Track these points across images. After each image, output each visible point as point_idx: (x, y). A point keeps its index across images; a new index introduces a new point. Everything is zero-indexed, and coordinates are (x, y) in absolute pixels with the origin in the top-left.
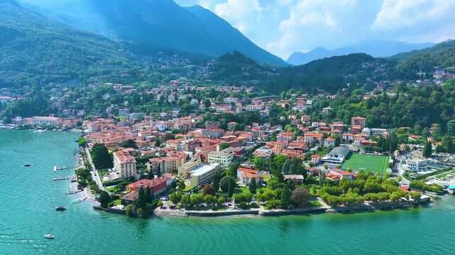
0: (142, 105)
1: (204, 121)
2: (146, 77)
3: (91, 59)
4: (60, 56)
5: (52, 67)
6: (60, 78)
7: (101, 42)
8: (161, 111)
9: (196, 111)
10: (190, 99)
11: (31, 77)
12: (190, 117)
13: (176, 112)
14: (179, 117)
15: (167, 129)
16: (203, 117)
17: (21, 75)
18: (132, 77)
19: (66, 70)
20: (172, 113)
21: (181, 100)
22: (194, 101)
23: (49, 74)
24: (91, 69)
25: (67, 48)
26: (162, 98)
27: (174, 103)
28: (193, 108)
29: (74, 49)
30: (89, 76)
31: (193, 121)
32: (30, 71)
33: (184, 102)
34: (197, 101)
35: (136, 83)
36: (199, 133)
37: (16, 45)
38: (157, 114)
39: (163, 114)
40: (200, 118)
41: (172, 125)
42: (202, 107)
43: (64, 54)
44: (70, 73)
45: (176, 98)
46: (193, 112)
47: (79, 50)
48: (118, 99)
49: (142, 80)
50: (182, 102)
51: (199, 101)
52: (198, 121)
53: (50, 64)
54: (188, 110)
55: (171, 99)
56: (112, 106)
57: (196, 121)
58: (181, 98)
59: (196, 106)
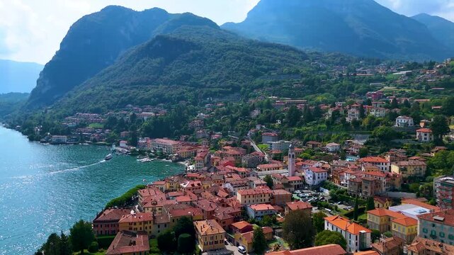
0: (300, 126)
1: (428, 173)
2: (329, 87)
3: (262, 70)
4: (228, 67)
5: (215, 80)
6: (220, 92)
7: (285, 53)
8: (329, 140)
9: (407, 143)
10: (394, 117)
11: (190, 91)
12: (388, 158)
13: (360, 142)
14: (363, 154)
15: (323, 184)
16: (426, 159)
17: (181, 89)
18: (308, 88)
19: (229, 82)
20: (350, 145)
21: (373, 118)
22: (401, 120)
23: (209, 87)
24: (258, 81)
25: (238, 58)
26: (336, 114)
27: (356, 123)
28: (399, 136)
29: (246, 59)
30: (253, 89)
31: (395, 169)
32: (191, 85)
33: (378, 122)
34: (410, 121)
35: (311, 96)
36: (409, 220)
37: (187, 58)
38: (320, 145)
39: (331, 146)
40: (415, 164)
41: (338, 175)
42: (423, 134)
43: (233, 64)
44: (232, 86)
45: (362, 115)
46: (398, 146)
47: (252, 61)
48: (269, 117)
49: (322, 91)
50: (374, 123)
51: (417, 121)
52: (411, 171)
53: (215, 76)
54: (386, 141)
55: (352, 115)
56: (258, 127)
57: (403, 169)
58: (373, 113)
59: (409, 133)
